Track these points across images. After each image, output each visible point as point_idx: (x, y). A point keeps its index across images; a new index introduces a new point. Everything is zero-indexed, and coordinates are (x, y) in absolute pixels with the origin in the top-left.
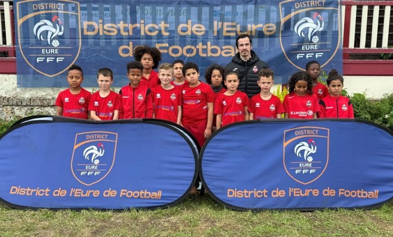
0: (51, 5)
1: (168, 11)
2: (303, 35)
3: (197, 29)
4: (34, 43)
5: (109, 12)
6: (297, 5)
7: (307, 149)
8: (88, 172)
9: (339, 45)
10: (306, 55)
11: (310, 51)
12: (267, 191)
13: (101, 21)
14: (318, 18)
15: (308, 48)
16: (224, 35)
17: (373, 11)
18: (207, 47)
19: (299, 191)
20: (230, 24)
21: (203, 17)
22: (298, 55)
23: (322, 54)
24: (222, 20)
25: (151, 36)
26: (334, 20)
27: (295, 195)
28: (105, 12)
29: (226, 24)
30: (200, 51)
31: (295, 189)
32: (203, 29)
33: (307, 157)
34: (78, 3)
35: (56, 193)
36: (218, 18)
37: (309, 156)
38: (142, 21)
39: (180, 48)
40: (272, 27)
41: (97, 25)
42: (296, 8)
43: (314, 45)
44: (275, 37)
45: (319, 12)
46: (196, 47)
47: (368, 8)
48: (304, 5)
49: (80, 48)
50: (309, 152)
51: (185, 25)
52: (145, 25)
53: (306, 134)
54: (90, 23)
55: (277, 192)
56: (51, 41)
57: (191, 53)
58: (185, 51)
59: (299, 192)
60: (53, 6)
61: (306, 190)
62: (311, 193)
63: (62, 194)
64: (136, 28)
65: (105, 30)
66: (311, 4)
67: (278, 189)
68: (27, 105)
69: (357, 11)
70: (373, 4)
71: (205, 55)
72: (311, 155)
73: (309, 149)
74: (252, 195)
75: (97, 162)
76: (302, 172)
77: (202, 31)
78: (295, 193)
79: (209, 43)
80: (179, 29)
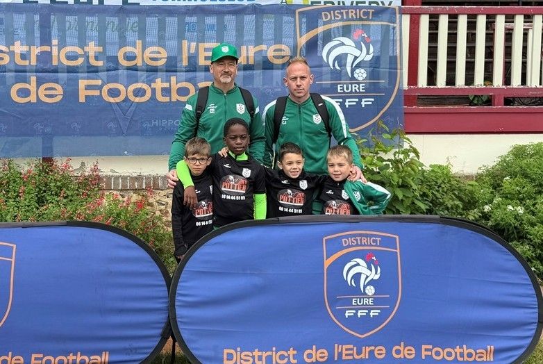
1: (106, 22)
5: (2, 27)
7: (364, 272)
11: (352, 95)
12: (295, 352)
15: (347, 89)
17: (456, 22)
19: (352, 349)
27: (344, 357)
31: (345, 347)
33: (365, 287)
37: (369, 284)
42: (325, 20)
43: (359, 84)
47: (449, 18)
50: (367, 277)
55: (314, 353)
59: (351, 352)
61: (364, 348)
62: (372, 353)
67: (314, 347)
69: (430, 22)
70: (456, 12)
72: (372, 283)
73: (368, 272)
74: (269, 358)
76: (356, 314)
77: (161, 59)
78: (344, 355)
79: (173, 79)
80: (120, 54)
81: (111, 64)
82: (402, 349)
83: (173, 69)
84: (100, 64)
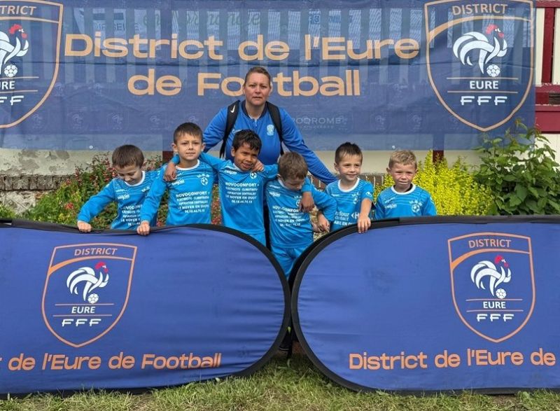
2: (469, 63)
6: (457, 9)
7: (493, 275)
10: (477, 99)
11: (485, 92)
12: (425, 357)
14: (496, 34)
15: (480, 86)
18: (292, 79)
19: (487, 355)
22: (463, 98)
23: (506, 98)
27: (479, 363)
31: (478, 352)
33: (495, 290)
34: (62, 6)
35: (15, 364)
37: (499, 287)
43: (492, 80)
50: (497, 280)
53: (490, 247)
55: (445, 357)
56: (4, 66)
59: (485, 357)
61: (499, 353)
62: (508, 359)
63: (27, 366)
67: (446, 352)
73: (497, 275)
74: (398, 363)
75: (94, 299)
76: (488, 318)
77: (283, 53)
78: (478, 360)
79: (296, 73)
80: (241, 49)
81: (231, 59)
82: (541, 355)
83: (295, 64)
84: (220, 57)
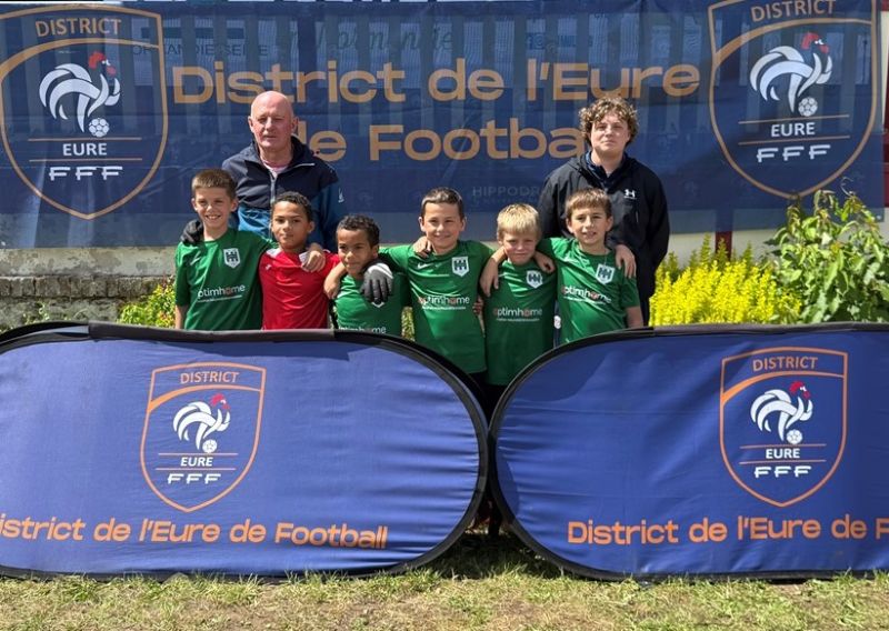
0: (84, 23)
1: (402, 34)
2: (774, 96)
3: (481, 84)
4: (42, 127)
5: (243, 41)
6: (757, 11)
7: (784, 409)
8: (186, 473)
9: (875, 124)
10: (781, 151)
11: (794, 140)
12: (676, 527)
13: (219, 65)
14: (816, 49)
15: (787, 131)
16: (555, 98)
18: (509, 132)
19: (767, 524)
20: (571, 67)
21: (498, 48)
22: (760, 151)
23: (828, 146)
24: (551, 58)
25: (355, 104)
26: (860, 54)
27: (754, 536)
28: (231, 42)
29: (559, 68)
30: (491, 144)
31: (754, 520)
32: (499, 82)
33: (786, 431)
34: (159, 17)
35: (103, 532)
36: (539, 52)
37: (792, 427)
38: (332, 64)
39: (434, 137)
40: (687, 74)
41: (208, 75)
42: (755, 19)
43: (805, 122)
44: (696, 102)
45: (819, 30)
46: (478, 133)
48: (777, 14)
49: (164, 139)
50: (790, 417)
51: (448, 73)
52: (340, 73)
53: (784, 369)
54: (191, 71)
56: (88, 120)
57: (466, 150)
58: (450, 146)
60: (91, 26)
61: (785, 522)
62: (798, 529)
63: (119, 535)
64: (315, 82)
65: (232, 90)
66: (797, 7)
67: (706, 520)
68: (24, 298)
71: (503, 155)
72: (798, 425)
73: (792, 410)
74: (636, 536)
75: (210, 447)
76: (771, 473)
77: (494, 89)
78: (753, 532)
79: (514, 122)
82: (846, 524)
84: (399, 98)
